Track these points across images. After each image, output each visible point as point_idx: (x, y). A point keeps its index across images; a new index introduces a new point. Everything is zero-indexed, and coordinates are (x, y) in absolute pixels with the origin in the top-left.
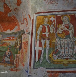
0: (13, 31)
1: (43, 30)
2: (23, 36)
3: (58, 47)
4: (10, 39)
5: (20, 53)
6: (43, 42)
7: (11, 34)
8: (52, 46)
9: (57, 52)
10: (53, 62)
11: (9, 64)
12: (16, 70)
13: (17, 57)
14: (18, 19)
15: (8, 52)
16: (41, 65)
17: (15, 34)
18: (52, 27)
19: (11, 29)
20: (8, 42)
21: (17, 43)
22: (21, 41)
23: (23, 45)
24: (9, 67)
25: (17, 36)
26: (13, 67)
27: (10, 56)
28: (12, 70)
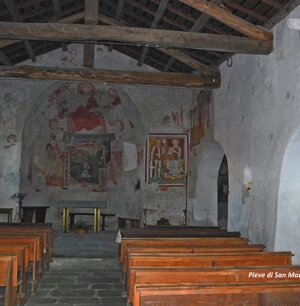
0: (92, 132)
1: (156, 152)
2: (112, 144)
3: (168, 167)
4: (87, 145)
5: (108, 168)
6: (156, 162)
7: (88, 136)
8: (163, 166)
9: (167, 171)
10: (164, 179)
11: (89, 182)
12: (103, 191)
13: (102, 172)
14: (106, 119)
15: (85, 165)
16: (154, 181)
17: (96, 136)
18: (163, 149)
19: (88, 129)
20: (85, 149)
21: (101, 152)
22: (109, 149)
23: (112, 156)
24: (90, 186)
25: (100, 141)
26: (96, 187)
27: (90, 171)
28: (94, 190)
